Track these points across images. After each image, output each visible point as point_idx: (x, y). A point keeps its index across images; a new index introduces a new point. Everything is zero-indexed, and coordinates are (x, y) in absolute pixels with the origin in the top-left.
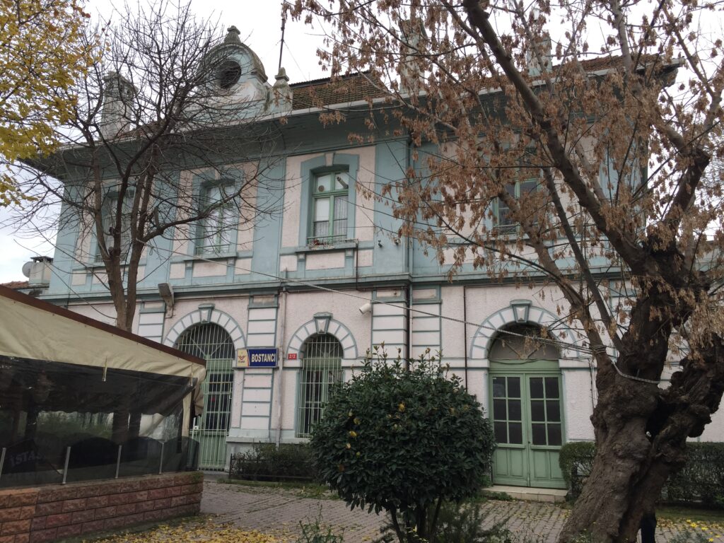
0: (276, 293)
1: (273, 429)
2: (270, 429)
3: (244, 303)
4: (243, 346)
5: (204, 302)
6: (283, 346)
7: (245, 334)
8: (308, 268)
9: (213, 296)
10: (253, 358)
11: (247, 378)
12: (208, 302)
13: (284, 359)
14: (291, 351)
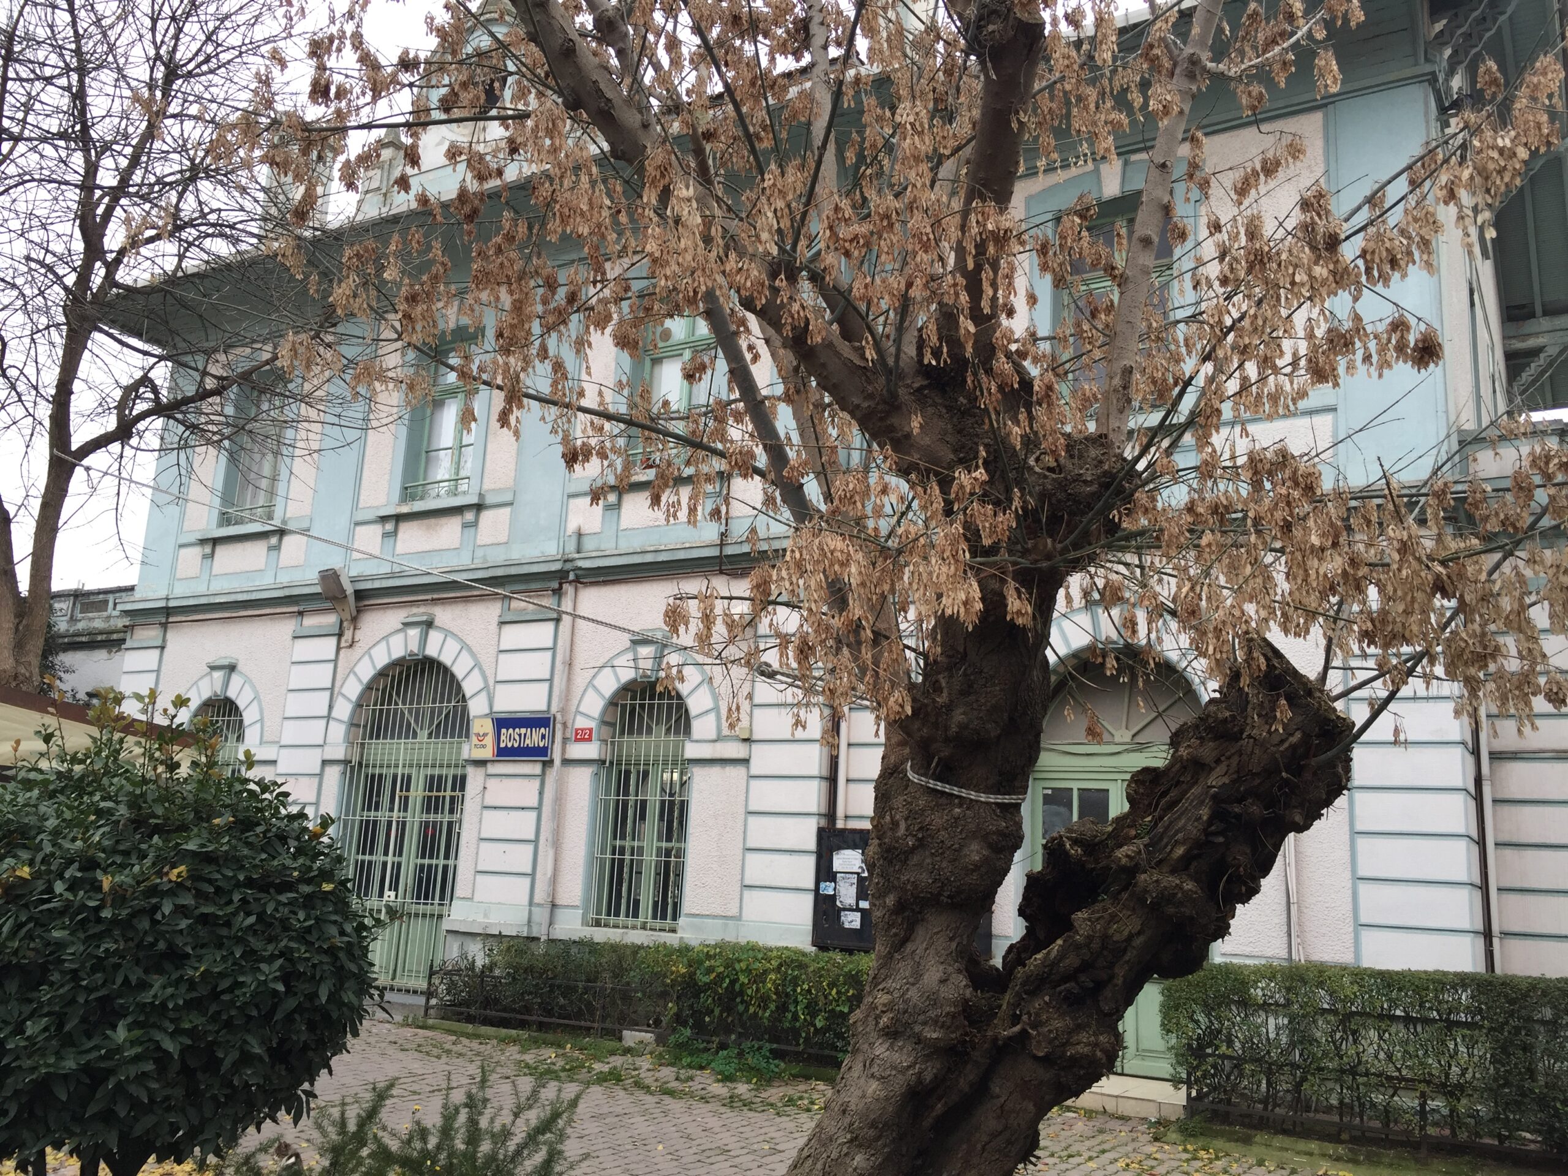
0: (555, 585)
1: (539, 905)
2: (531, 903)
3: (492, 611)
4: (487, 711)
5: (415, 610)
6: (563, 711)
7: (491, 682)
8: (624, 524)
9: (429, 597)
10: (503, 738)
11: (492, 783)
12: (422, 609)
13: (565, 740)
14: (581, 723)
